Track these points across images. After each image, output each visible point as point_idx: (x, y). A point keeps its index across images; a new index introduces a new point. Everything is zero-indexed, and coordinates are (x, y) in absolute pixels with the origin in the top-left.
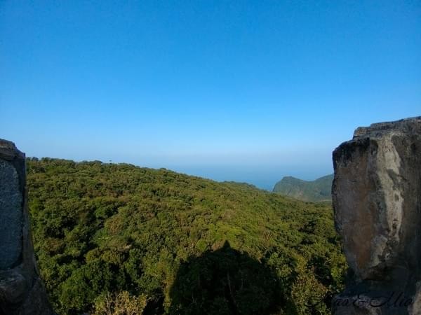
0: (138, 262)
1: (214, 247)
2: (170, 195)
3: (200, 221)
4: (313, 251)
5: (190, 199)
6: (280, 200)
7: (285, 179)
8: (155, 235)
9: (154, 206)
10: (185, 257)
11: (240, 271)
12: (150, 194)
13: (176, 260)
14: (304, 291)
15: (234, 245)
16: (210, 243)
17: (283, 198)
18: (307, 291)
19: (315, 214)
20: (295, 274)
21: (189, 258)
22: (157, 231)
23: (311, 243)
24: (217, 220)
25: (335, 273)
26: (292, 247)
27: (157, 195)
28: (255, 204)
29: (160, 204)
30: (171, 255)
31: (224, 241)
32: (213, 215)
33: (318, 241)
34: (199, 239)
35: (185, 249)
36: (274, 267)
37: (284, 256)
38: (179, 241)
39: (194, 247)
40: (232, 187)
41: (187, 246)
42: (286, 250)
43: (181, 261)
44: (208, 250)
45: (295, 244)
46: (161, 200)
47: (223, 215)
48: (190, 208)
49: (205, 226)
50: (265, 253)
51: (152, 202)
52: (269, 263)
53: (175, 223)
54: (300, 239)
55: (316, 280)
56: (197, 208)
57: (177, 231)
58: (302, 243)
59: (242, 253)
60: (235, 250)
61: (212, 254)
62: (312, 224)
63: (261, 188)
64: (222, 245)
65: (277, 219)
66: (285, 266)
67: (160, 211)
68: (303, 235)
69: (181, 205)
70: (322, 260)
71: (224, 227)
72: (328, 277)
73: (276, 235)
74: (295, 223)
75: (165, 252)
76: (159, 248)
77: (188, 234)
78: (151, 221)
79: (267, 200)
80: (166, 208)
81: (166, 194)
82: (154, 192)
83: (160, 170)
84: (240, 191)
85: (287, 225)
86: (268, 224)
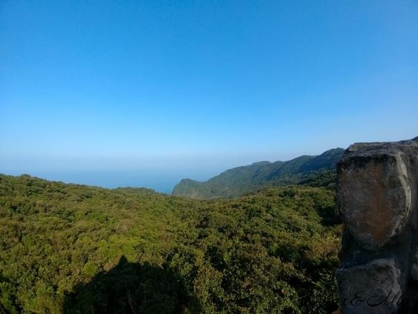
0: (13, 298)
1: (107, 268)
2: (37, 212)
3: (85, 240)
4: (208, 243)
5: (69, 214)
6: (178, 201)
7: (183, 181)
8: (24, 265)
9: (16, 227)
10: (69, 288)
11: (141, 284)
12: (9, 211)
13: (58, 292)
14: (205, 281)
15: (132, 259)
16: (101, 264)
17: (182, 199)
18: (208, 281)
19: (208, 210)
20: (196, 269)
21: (74, 288)
22: (26, 260)
23: (206, 236)
24: (110, 235)
25: (226, 258)
26: (191, 244)
27: (19, 212)
28: (155, 209)
29: (24, 224)
30: (50, 288)
31: (120, 257)
32: (103, 229)
33: (211, 232)
34: (86, 262)
35: (68, 278)
36: (176, 268)
37: (185, 255)
38: (58, 270)
39: (80, 274)
40: (126, 194)
41: (70, 274)
42: (186, 248)
43: (66, 292)
44: (100, 273)
45: (193, 241)
46: (24, 219)
47: (117, 227)
48: (70, 226)
49: (94, 245)
50: (166, 257)
51: (14, 222)
52: (171, 266)
53: (48, 247)
54: (197, 235)
55: (213, 269)
56: (80, 224)
57: (53, 258)
58: (199, 238)
59: (143, 264)
60: (133, 264)
61: (105, 275)
62: (206, 219)
63: (160, 192)
64: (117, 262)
65: (176, 220)
66: (186, 264)
67: (25, 234)
68: (199, 230)
69: (56, 223)
70: (215, 249)
71: (120, 241)
72: (221, 263)
73: (176, 236)
74: (192, 221)
75: (41, 286)
76: (33, 281)
77: (70, 260)
78: (16, 248)
79: (167, 203)
80: (33, 229)
81: (31, 210)
82: (14, 208)
83: (22, 177)
84: (138, 197)
85: (186, 224)
86: (168, 227)
